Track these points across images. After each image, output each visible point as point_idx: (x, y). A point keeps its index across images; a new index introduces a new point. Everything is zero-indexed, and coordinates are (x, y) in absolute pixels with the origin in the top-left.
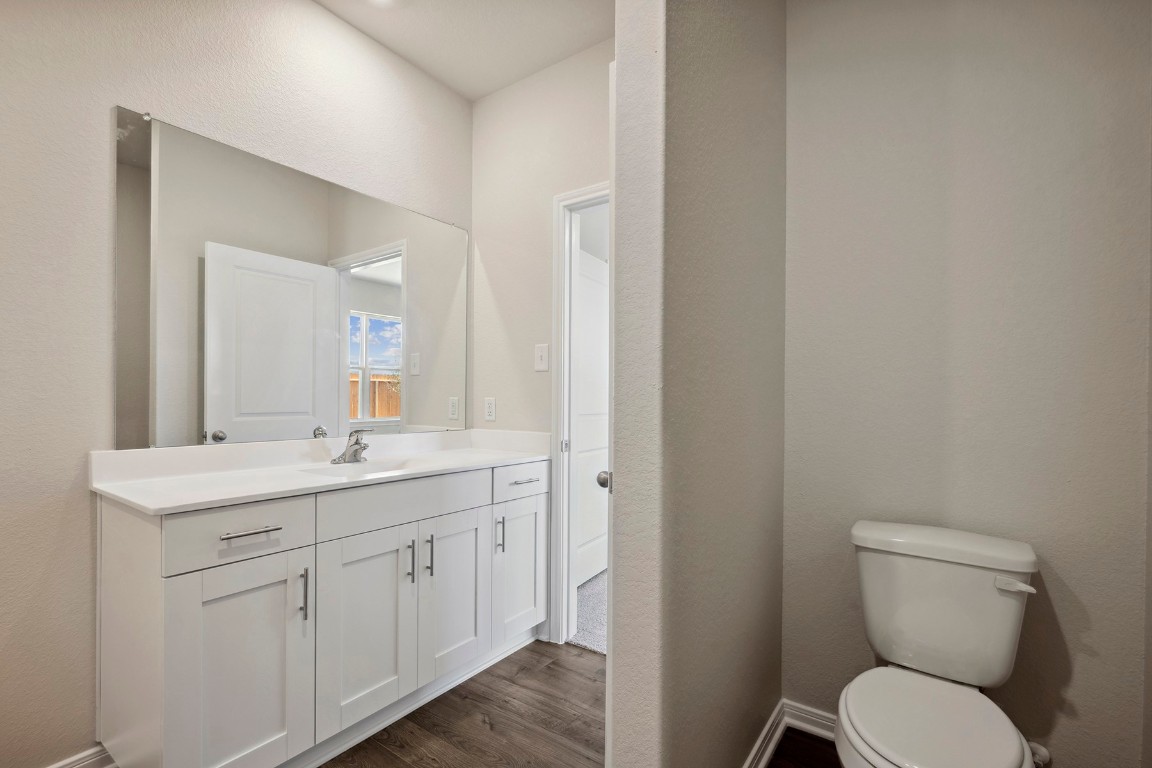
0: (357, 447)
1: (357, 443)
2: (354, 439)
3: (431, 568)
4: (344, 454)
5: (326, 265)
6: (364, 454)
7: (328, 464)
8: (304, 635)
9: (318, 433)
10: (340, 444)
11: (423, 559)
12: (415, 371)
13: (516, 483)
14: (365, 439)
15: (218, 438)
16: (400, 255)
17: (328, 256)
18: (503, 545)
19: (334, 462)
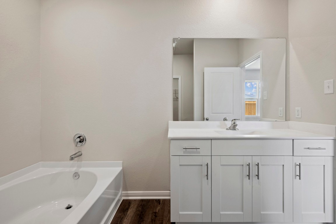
0: (234, 125)
1: (234, 123)
2: (233, 122)
3: (258, 176)
4: (230, 127)
5: (237, 67)
6: (237, 127)
7: (225, 130)
8: (208, 184)
9: (225, 119)
10: (229, 124)
11: (254, 171)
12: (265, 98)
13: (308, 148)
14: (237, 122)
15: (207, 120)
16: (259, 57)
17: (238, 63)
18: (300, 176)
19: (227, 129)
